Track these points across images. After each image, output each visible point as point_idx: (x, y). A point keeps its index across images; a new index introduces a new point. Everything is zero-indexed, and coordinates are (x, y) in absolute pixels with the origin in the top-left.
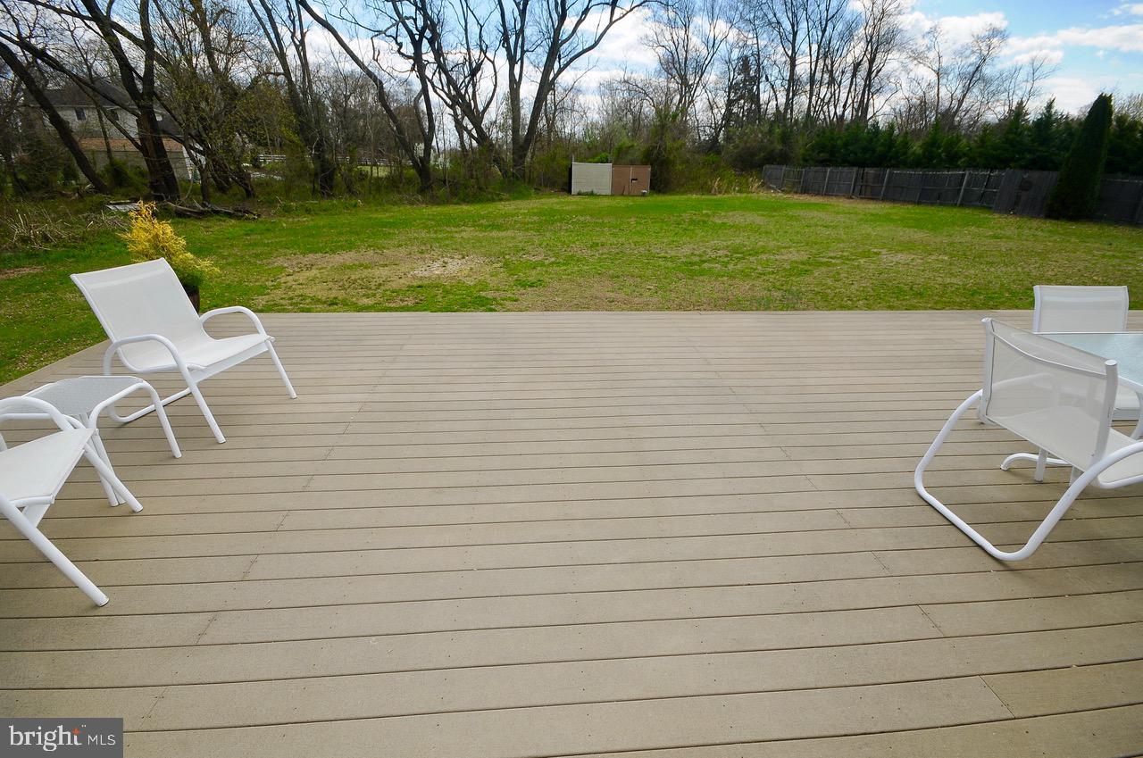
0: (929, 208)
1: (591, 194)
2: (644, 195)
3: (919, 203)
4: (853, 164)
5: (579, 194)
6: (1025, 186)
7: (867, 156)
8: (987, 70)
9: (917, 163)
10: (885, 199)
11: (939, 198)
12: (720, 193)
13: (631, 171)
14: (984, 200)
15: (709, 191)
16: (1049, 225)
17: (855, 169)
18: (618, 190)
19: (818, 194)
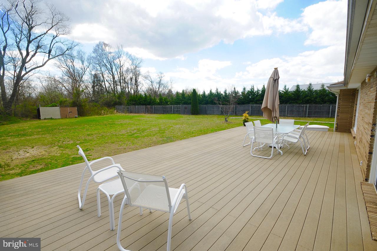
0: (166, 115)
1: (51, 119)
2: (76, 117)
3: (163, 114)
4: (143, 105)
5: (45, 119)
6: (186, 108)
7: (146, 102)
8: (162, 82)
9: (159, 104)
10: (154, 113)
11: (168, 112)
12: (105, 115)
13: (69, 109)
14: (178, 112)
15: (100, 114)
16: (193, 116)
17: (144, 106)
18: (64, 116)
19: (136, 113)
